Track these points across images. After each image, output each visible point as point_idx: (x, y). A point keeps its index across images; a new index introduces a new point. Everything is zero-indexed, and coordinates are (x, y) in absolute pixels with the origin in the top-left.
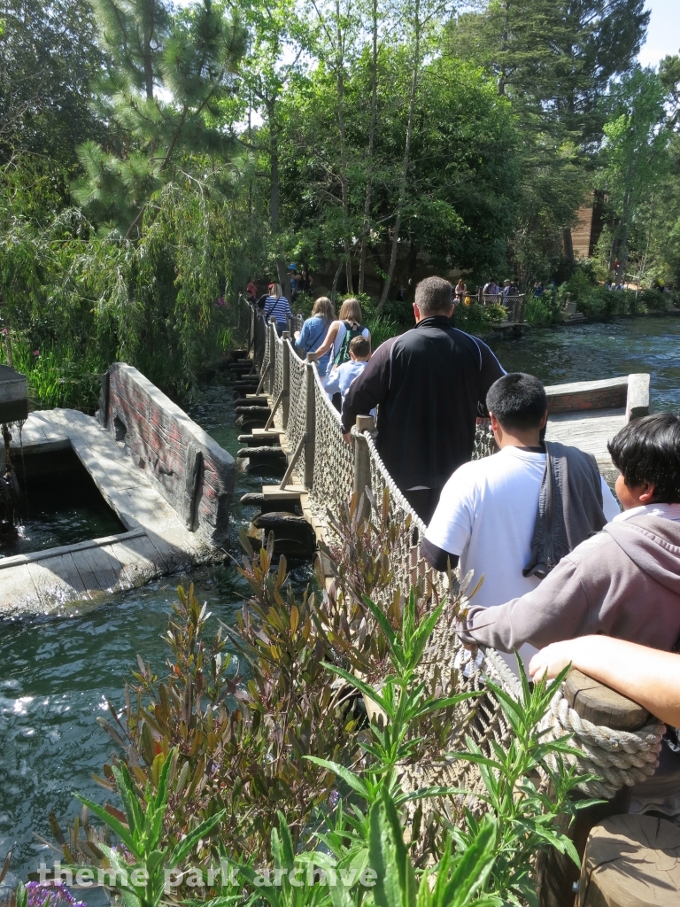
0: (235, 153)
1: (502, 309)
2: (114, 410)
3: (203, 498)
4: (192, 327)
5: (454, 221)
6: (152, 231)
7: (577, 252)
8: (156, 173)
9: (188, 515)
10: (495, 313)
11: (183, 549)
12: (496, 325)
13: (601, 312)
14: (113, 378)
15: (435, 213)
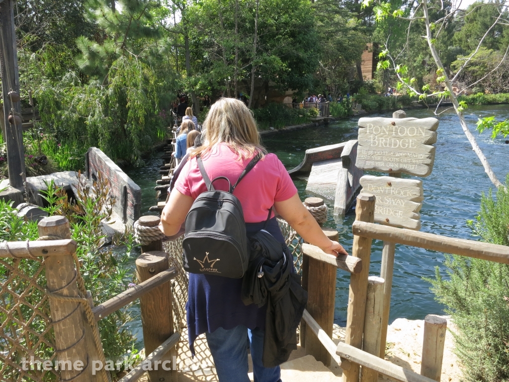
0: (159, 38)
1: (317, 111)
2: (91, 170)
3: (128, 207)
4: (137, 129)
5: (282, 66)
6: (115, 80)
7: (365, 77)
8: (118, 50)
9: (122, 216)
10: (313, 113)
11: (119, 231)
12: (314, 119)
13: (376, 109)
14: (90, 155)
15: (271, 62)
